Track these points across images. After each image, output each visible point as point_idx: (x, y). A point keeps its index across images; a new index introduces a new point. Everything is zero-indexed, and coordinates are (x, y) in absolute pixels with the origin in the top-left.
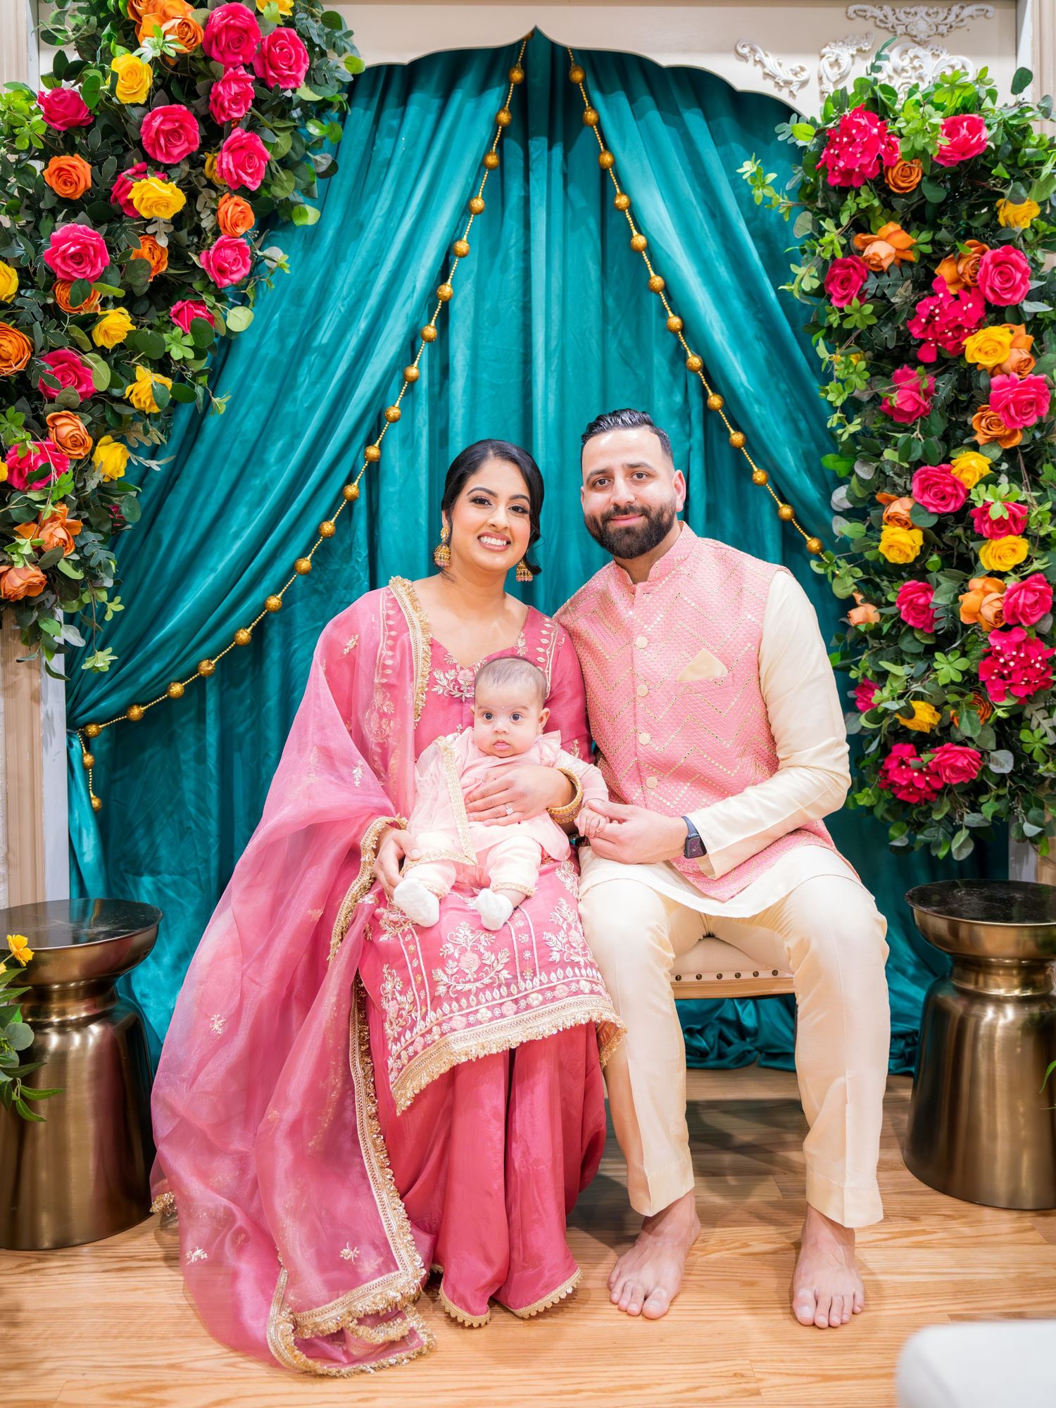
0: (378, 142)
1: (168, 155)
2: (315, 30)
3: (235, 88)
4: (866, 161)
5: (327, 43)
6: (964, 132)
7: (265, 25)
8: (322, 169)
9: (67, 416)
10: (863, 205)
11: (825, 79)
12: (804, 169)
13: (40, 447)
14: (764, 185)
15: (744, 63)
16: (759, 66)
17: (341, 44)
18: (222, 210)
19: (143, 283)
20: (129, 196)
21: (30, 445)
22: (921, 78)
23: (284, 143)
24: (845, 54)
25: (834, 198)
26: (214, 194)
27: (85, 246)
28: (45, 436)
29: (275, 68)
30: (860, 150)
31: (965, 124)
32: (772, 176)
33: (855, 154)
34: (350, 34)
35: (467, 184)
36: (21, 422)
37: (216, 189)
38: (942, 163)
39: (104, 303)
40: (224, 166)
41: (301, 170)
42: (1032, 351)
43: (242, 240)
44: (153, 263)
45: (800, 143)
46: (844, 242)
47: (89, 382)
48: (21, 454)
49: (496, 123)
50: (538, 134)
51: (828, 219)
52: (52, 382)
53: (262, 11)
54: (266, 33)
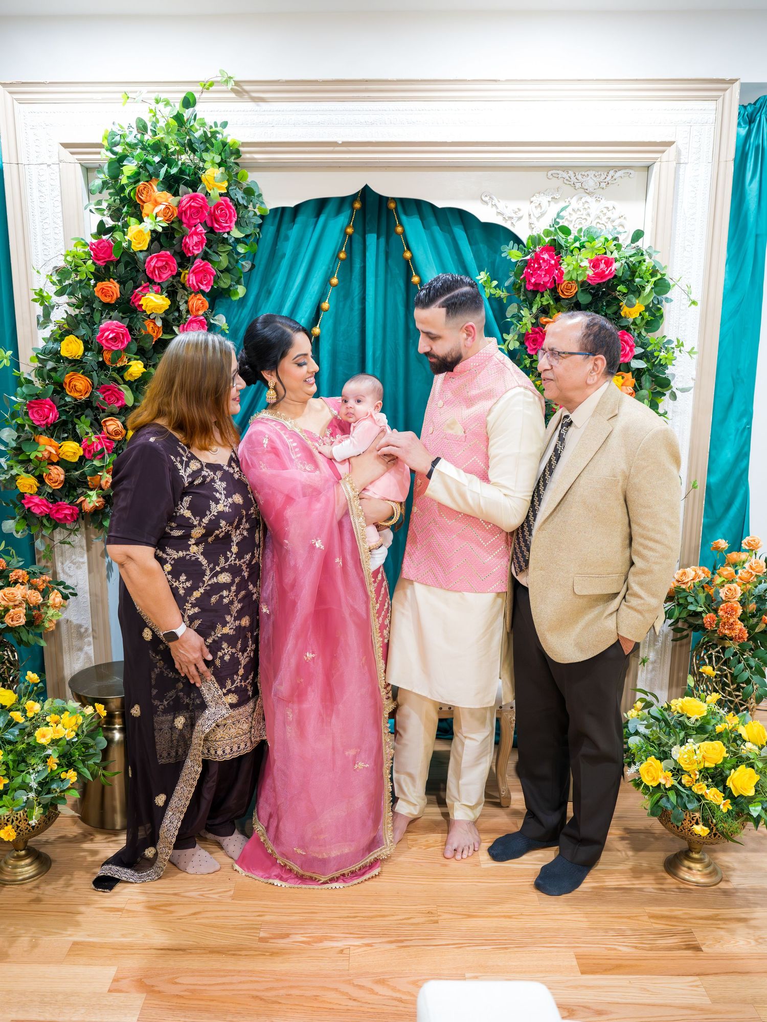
0: (279, 244)
1: (160, 278)
2: (239, 196)
3: (195, 239)
4: (547, 279)
5: (247, 201)
6: (602, 266)
7: (212, 201)
8: (246, 270)
9: (112, 420)
10: (545, 303)
11: (532, 216)
12: (516, 275)
13: (99, 438)
14: (491, 288)
15: (486, 206)
16: (494, 207)
17: (255, 200)
18: (190, 303)
19: (148, 345)
20: (140, 303)
21: (93, 439)
22: (588, 215)
23: (224, 260)
24: (544, 200)
25: (530, 295)
26: (186, 293)
27: (117, 333)
28: (101, 430)
29: (218, 222)
30: (544, 273)
31: (603, 261)
32: (495, 283)
33: (541, 276)
34: (260, 195)
35: (329, 268)
36: (89, 424)
37: (187, 291)
38: (590, 282)
39: (129, 360)
40: (191, 282)
41: (234, 271)
42: (635, 387)
43: (202, 318)
44: (154, 334)
45: (513, 260)
46: (534, 321)
47: (122, 399)
48: (89, 443)
49: (346, 233)
50: (371, 232)
51: (525, 309)
52: (103, 404)
53: (209, 191)
54: (211, 205)
